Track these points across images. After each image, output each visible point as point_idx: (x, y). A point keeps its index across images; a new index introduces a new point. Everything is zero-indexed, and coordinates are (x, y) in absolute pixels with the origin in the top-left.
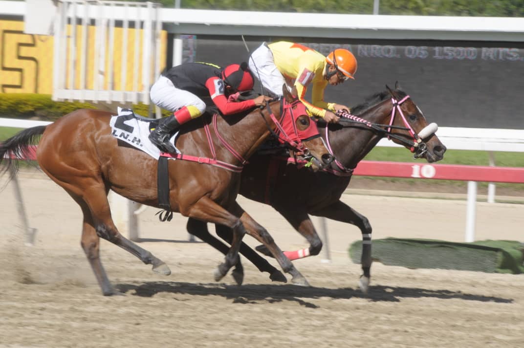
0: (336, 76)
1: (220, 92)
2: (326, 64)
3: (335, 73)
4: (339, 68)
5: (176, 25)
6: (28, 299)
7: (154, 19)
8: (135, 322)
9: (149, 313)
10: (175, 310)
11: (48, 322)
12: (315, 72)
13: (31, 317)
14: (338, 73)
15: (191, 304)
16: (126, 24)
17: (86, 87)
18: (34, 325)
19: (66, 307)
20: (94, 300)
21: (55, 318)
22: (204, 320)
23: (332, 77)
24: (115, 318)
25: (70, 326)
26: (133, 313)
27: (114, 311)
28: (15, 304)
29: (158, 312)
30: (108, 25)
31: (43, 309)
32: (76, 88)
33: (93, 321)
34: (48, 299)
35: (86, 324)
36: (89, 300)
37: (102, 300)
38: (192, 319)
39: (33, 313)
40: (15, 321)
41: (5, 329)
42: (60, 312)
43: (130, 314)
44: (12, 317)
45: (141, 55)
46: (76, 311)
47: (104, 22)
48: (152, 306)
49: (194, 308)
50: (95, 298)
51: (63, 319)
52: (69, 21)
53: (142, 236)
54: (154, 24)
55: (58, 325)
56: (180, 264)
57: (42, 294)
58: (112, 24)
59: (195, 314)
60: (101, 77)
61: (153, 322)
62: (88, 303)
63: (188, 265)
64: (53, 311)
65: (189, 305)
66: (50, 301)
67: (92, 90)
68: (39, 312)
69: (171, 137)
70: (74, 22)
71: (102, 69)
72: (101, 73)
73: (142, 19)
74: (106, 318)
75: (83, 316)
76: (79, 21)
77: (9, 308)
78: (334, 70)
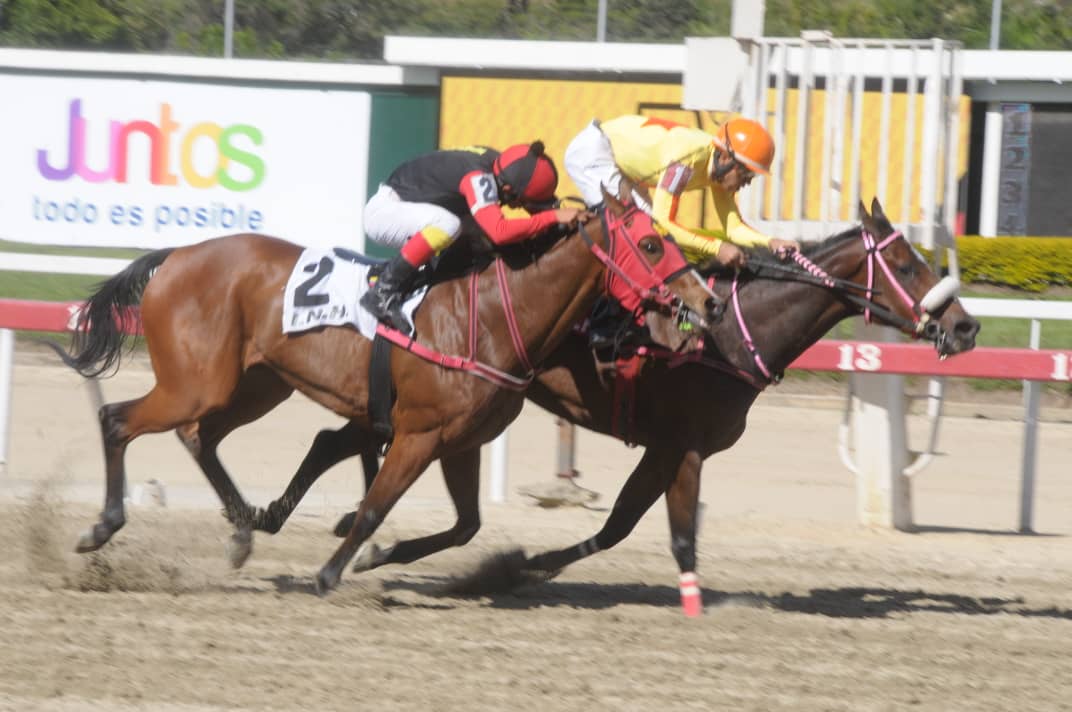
0: (733, 172)
1: (486, 198)
2: (713, 151)
3: (730, 167)
4: (739, 156)
5: (993, 86)
6: (691, 646)
7: (946, 73)
8: (908, 697)
9: (939, 680)
10: (991, 675)
11: (732, 693)
12: (692, 166)
13: (695, 682)
14: (736, 166)
15: (1025, 664)
16: (888, 85)
17: (804, 216)
18: (705, 699)
19: (767, 663)
20: (824, 651)
21: (744, 686)
22: (1054, 696)
23: (726, 176)
24: (868, 688)
25: (776, 703)
26: (903, 679)
27: (866, 673)
28: (665, 655)
29: (957, 679)
30: (851, 88)
31: (720, 667)
32: (783, 217)
33: (821, 693)
34: (729, 647)
35: (808, 699)
36: (812, 650)
37: (841, 651)
38: (1029, 694)
39: (702, 673)
40: (665, 689)
41: (645, 704)
42: (755, 673)
43: (898, 682)
44: (661, 681)
45: (917, 145)
46: (788, 671)
47: (843, 82)
48: (945, 666)
49: (1032, 672)
50: (826, 645)
51: (762, 689)
52: (773, 82)
53: (919, 521)
54: (947, 85)
55: (752, 700)
56: (1001, 579)
57: (717, 636)
58: (860, 85)
59: (1036, 684)
60: (835, 193)
61: (947, 699)
62: (812, 656)
63: (1017, 582)
64: (741, 670)
65: (1022, 666)
66: (735, 651)
67: (817, 220)
68: (714, 672)
69: (404, 300)
70: (781, 82)
71: (837, 179)
72: (836, 186)
73: (922, 73)
74: (850, 688)
75: (802, 683)
76: (793, 82)
77: (652, 662)
78: (728, 161)
